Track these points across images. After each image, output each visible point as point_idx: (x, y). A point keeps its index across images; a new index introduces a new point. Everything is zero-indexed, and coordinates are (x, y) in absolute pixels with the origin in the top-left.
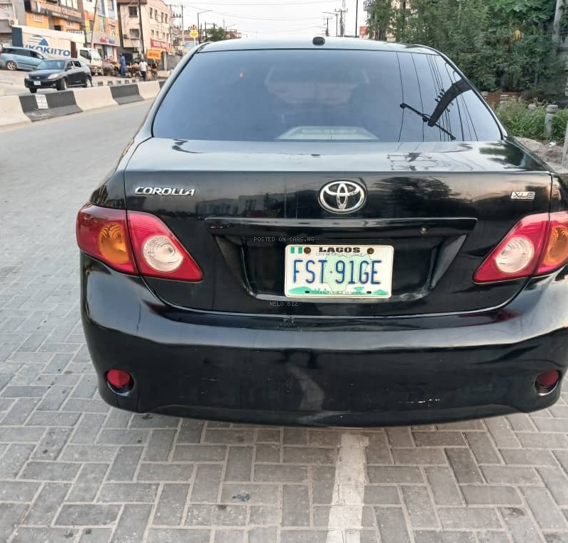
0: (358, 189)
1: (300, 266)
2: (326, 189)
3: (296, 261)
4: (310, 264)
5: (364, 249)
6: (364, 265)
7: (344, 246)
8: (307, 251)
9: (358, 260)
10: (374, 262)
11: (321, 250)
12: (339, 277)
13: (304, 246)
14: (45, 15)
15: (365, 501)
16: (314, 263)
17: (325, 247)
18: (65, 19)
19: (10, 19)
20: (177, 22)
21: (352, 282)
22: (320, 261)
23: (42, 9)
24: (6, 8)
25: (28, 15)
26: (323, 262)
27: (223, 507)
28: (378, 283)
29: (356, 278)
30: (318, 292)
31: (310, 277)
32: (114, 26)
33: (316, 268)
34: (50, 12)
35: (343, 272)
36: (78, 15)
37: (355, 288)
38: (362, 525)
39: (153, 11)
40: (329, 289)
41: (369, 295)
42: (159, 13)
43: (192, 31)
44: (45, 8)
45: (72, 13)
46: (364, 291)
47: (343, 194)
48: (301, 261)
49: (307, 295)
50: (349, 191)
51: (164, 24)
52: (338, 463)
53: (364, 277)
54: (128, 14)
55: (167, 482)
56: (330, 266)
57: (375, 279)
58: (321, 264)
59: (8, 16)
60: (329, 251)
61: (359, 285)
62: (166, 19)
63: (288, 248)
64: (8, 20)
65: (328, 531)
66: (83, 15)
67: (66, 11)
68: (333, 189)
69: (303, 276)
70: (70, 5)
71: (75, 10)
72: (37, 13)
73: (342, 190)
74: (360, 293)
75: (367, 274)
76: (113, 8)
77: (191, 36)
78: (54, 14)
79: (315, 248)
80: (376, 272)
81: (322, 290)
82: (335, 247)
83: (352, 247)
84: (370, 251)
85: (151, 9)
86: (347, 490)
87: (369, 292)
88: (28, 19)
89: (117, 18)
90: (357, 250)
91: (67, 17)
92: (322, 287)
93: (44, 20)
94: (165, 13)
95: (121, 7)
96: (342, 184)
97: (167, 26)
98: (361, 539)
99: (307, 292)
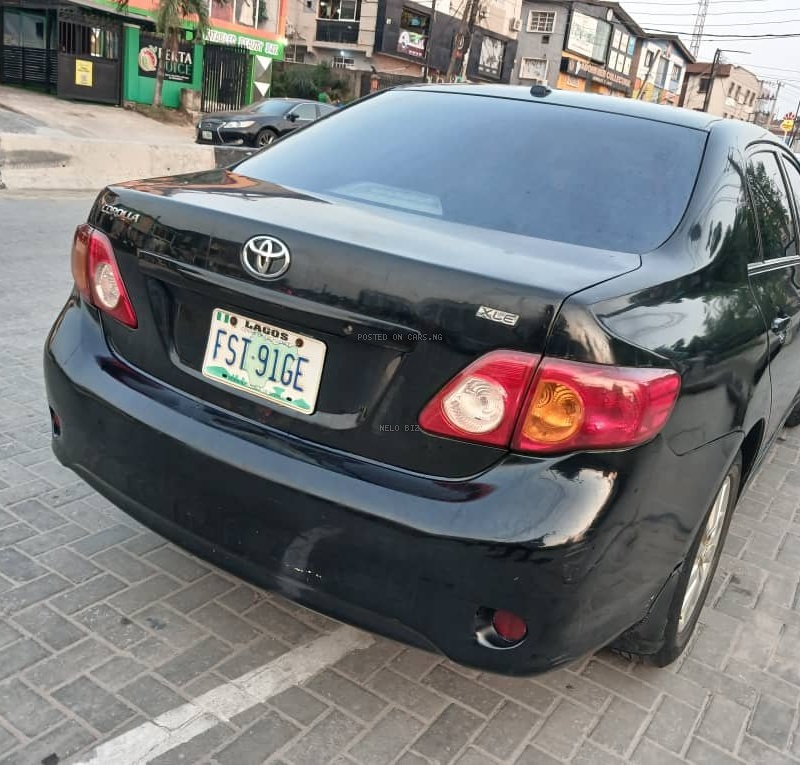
0: (285, 250)
1: (224, 340)
2: (251, 243)
3: (220, 331)
4: (233, 340)
5: (293, 337)
6: (289, 360)
7: (272, 328)
8: (234, 322)
9: (284, 351)
10: (301, 359)
11: (247, 323)
12: (260, 367)
13: (231, 315)
14: (584, 79)
15: (271, 700)
16: (237, 339)
17: (253, 323)
18: (608, 87)
19: (538, 79)
20: (767, 107)
21: (272, 379)
22: (244, 339)
23: (581, 71)
24: (539, 65)
25: (561, 77)
26: (247, 341)
27: (126, 622)
28: (300, 390)
29: (278, 376)
30: (235, 380)
31: (230, 357)
32: (672, 103)
33: (238, 346)
34: (591, 75)
35: (265, 362)
36: (627, 83)
37: (275, 388)
38: (231, 719)
39: (735, 88)
40: (247, 380)
41: (288, 403)
42: (744, 91)
43: (785, 122)
44: (585, 70)
45: (618, 80)
46: (284, 395)
47: (264, 254)
48: (225, 333)
49: (223, 379)
50: (274, 251)
51: (746, 106)
52: (301, 648)
53: (287, 376)
54: (698, 88)
55: (112, 573)
56: (253, 350)
57: (299, 384)
58: (243, 343)
59: (538, 75)
60: (255, 328)
61: (279, 385)
62: (751, 101)
63: (216, 312)
64: (535, 80)
65: (188, 702)
66: (632, 84)
67: (611, 77)
68: (257, 244)
69: (224, 353)
70: (619, 69)
71: (624, 76)
72: (573, 76)
73: (266, 249)
74: (279, 397)
75: (290, 372)
76: (678, 79)
77: (782, 128)
78: (595, 79)
79: (242, 320)
80: (300, 374)
81: (240, 378)
82: (263, 325)
83: (281, 331)
84: (300, 343)
85: (733, 84)
86: (269, 678)
87: (289, 399)
88: (559, 81)
89: (679, 92)
90: (285, 337)
91: (609, 83)
92: (242, 375)
93: (581, 84)
94: (752, 91)
95: (691, 78)
96: (269, 241)
97: (750, 110)
98: (208, 730)
99: (225, 376)
